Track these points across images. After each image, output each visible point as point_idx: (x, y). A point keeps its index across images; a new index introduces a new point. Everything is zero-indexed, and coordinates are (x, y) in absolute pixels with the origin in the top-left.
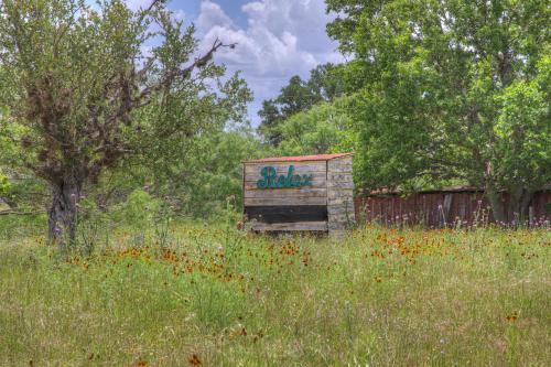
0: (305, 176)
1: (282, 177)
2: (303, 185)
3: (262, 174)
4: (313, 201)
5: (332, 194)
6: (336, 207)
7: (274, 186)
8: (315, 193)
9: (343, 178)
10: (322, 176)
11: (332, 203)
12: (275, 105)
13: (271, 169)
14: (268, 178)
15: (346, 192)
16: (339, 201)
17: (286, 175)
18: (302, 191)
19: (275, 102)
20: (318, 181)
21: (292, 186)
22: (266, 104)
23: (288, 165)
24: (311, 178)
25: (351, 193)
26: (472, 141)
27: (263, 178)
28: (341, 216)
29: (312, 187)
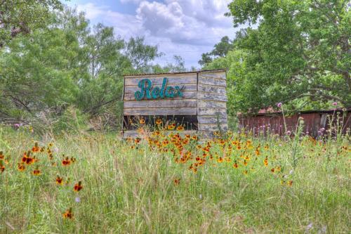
0: (177, 87)
1: (157, 89)
2: (176, 96)
3: (140, 86)
4: (184, 111)
5: (203, 104)
6: (208, 117)
7: (150, 97)
8: (186, 103)
9: (216, 91)
10: (193, 87)
11: (202, 113)
12: (211, 57)
13: (147, 82)
14: (145, 90)
15: (219, 104)
16: (211, 112)
17: (160, 87)
18: (175, 101)
19: (210, 54)
20: (189, 93)
21: (165, 98)
22: (204, 56)
23: (162, 78)
24: (183, 89)
25: (224, 105)
26: (342, 65)
27: (139, 90)
28: (212, 126)
29: (183, 97)
